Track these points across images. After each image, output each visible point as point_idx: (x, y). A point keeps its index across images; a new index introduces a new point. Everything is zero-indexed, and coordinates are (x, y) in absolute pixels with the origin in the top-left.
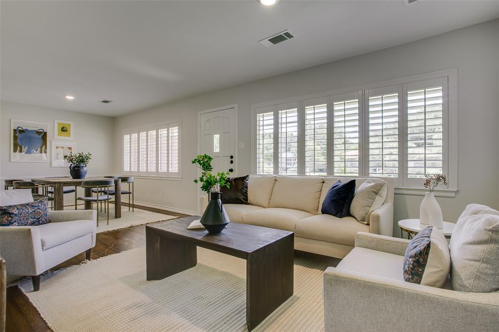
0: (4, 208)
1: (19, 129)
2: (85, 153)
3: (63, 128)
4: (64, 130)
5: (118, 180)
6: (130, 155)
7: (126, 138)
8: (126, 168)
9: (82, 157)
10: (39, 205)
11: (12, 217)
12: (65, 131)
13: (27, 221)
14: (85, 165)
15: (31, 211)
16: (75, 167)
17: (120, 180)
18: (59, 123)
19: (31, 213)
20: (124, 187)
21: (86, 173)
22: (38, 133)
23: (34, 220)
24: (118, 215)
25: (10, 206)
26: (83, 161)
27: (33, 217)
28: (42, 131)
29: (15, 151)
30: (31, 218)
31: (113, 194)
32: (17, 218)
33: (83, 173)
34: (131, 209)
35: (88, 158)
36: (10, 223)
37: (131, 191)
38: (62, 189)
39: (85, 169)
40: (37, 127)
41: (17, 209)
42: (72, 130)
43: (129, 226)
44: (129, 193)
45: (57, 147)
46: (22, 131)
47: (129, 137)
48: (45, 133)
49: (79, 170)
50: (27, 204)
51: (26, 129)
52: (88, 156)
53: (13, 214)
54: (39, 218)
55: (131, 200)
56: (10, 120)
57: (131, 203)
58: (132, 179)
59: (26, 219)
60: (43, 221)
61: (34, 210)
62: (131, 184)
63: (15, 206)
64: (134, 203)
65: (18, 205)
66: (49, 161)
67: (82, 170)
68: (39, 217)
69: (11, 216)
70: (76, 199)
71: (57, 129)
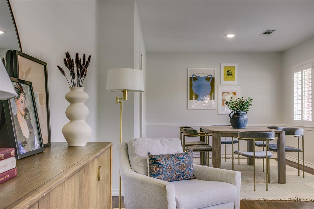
0: (154, 157)
1: (194, 76)
2: (245, 98)
3: (228, 71)
4: (229, 73)
5: (281, 132)
6: (302, 100)
7: (297, 76)
8: (297, 117)
9: (242, 102)
10: (185, 157)
11: (160, 168)
12: (230, 75)
13: (172, 174)
14: (245, 113)
15: (176, 164)
16: (235, 114)
17: (284, 132)
18: (224, 67)
19: (176, 165)
20: (289, 142)
21: (246, 121)
22: (208, 79)
23: (179, 173)
24: (281, 179)
25: (159, 156)
26: (243, 108)
27: (178, 170)
28: (210, 77)
29: (191, 99)
30: (176, 171)
31: (276, 150)
32: (164, 169)
33: (243, 122)
34: (301, 172)
35: (248, 104)
36: (158, 173)
37: (301, 148)
38: (220, 139)
39: (245, 117)
40: (207, 74)
41: (165, 159)
42: (237, 73)
43: (293, 198)
44: (299, 151)
45: (223, 93)
46: (195, 79)
47: (300, 75)
48: (213, 79)
49: (238, 118)
50: (173, 156)
51: (199, 76)
52: (248, 101)
53: (160, 164)
54: (183, 172)
55: (301, 160)
56: (188, 68)
57: (301, 163)
58: (301, 132)
59: (172, 172)
60: (187, 176)
61: (178, 162)
62: (301, 139)
63: (163, 156)
64: (306, 164)
65: (166, 155)
66: (216, 108)
67: (242, 119)
68: (183, 170)
69: (159, 166)
70: (233, 153)
71: (223, 73)
